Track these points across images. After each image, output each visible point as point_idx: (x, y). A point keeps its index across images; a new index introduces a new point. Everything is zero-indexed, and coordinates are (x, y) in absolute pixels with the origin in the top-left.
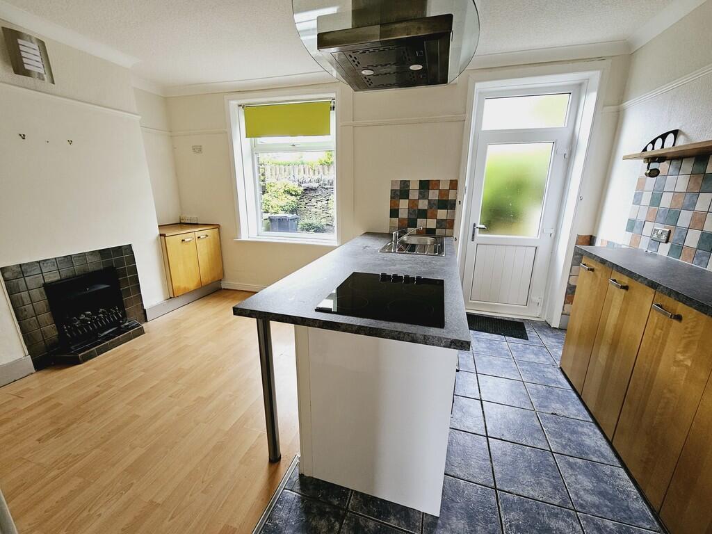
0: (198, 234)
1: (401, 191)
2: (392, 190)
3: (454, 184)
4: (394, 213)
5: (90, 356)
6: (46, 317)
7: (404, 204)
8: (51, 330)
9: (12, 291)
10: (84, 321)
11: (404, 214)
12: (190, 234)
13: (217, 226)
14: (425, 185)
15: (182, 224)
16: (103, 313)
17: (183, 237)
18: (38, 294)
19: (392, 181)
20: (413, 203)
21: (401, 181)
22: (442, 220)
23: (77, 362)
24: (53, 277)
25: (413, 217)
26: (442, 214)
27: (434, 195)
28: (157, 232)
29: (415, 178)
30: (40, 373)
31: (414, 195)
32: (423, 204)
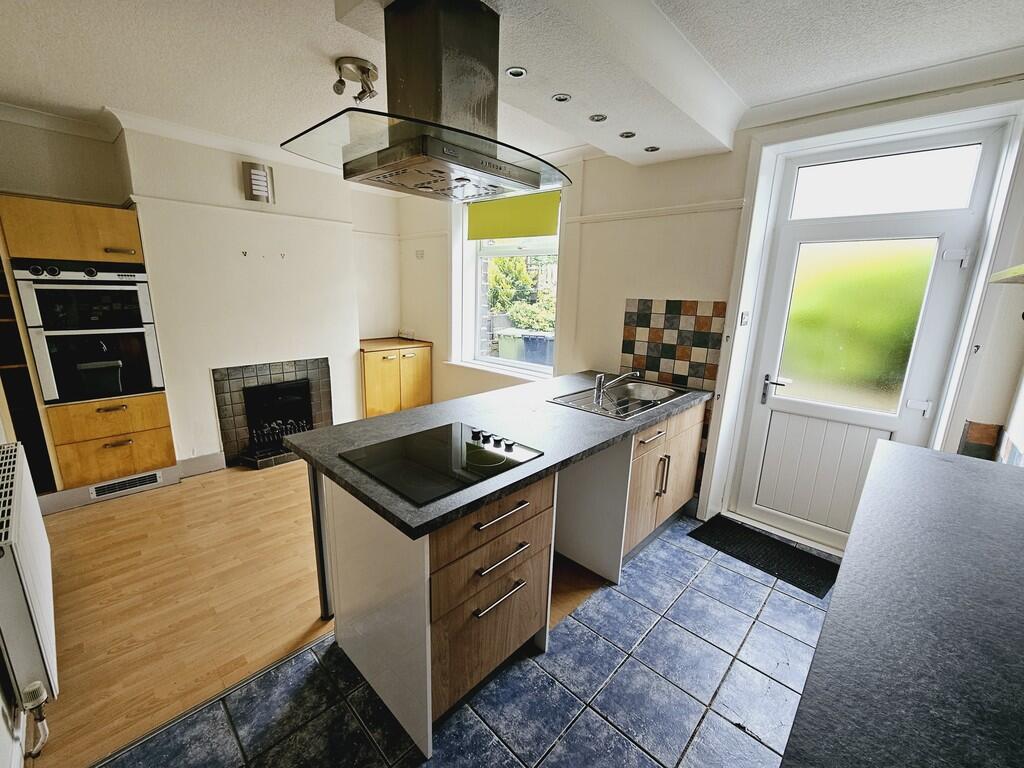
0: (403, 352)
1: (640, 316)
2: (626, 313)
3: (720, 309)
4: (628, 346)
5: (267, 465)
6: (241, 419)
7: (642, 334)
8: (243, 432)
9: (219, 391)
10: (273, 429)
11: (641, 349)
12: (395, 352)
13: (430, 345)
14: (674, 308)
15: (401, 339)
16: (291, 424)
17: (385, 354)
18: (238, 397)
19: (627, 300)
20: (656, 335)
21: (640, 300)
22: (700, 364)
23: (255, 467)
24: (253, 383)
25: (655, 354)
26: (699, 354)
27: (687, 323)
28: (358, 346)
29: (659, 297)
30: (229, 470)
31: (658, 321)
32: (670, 337)
